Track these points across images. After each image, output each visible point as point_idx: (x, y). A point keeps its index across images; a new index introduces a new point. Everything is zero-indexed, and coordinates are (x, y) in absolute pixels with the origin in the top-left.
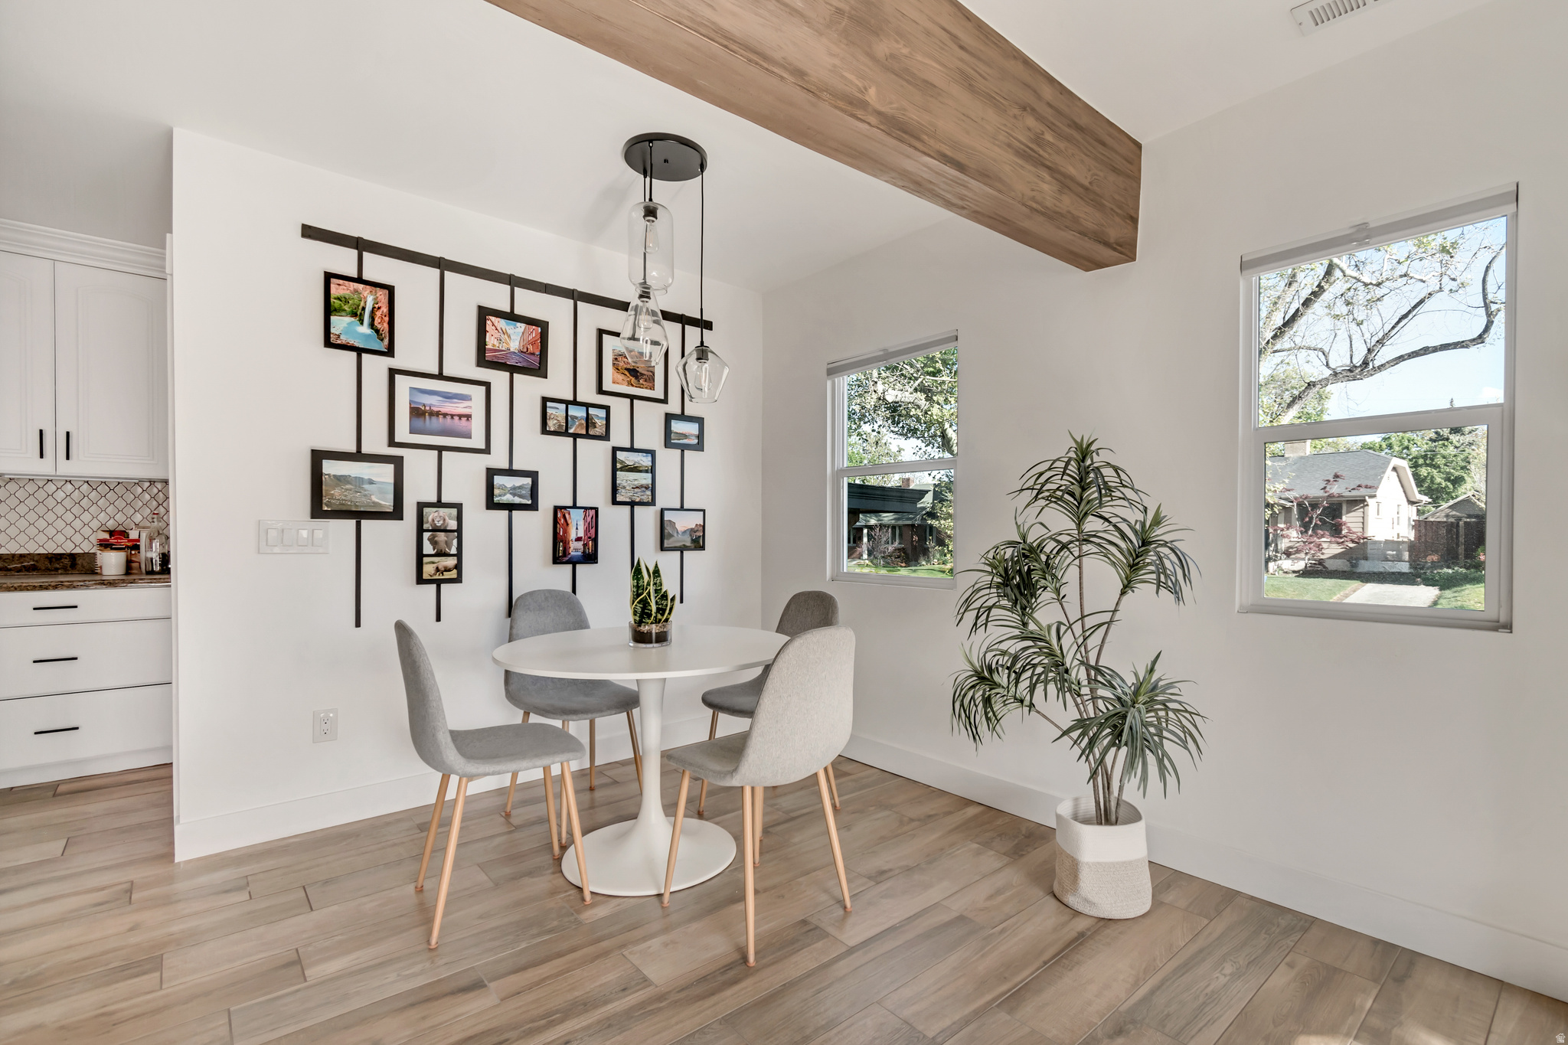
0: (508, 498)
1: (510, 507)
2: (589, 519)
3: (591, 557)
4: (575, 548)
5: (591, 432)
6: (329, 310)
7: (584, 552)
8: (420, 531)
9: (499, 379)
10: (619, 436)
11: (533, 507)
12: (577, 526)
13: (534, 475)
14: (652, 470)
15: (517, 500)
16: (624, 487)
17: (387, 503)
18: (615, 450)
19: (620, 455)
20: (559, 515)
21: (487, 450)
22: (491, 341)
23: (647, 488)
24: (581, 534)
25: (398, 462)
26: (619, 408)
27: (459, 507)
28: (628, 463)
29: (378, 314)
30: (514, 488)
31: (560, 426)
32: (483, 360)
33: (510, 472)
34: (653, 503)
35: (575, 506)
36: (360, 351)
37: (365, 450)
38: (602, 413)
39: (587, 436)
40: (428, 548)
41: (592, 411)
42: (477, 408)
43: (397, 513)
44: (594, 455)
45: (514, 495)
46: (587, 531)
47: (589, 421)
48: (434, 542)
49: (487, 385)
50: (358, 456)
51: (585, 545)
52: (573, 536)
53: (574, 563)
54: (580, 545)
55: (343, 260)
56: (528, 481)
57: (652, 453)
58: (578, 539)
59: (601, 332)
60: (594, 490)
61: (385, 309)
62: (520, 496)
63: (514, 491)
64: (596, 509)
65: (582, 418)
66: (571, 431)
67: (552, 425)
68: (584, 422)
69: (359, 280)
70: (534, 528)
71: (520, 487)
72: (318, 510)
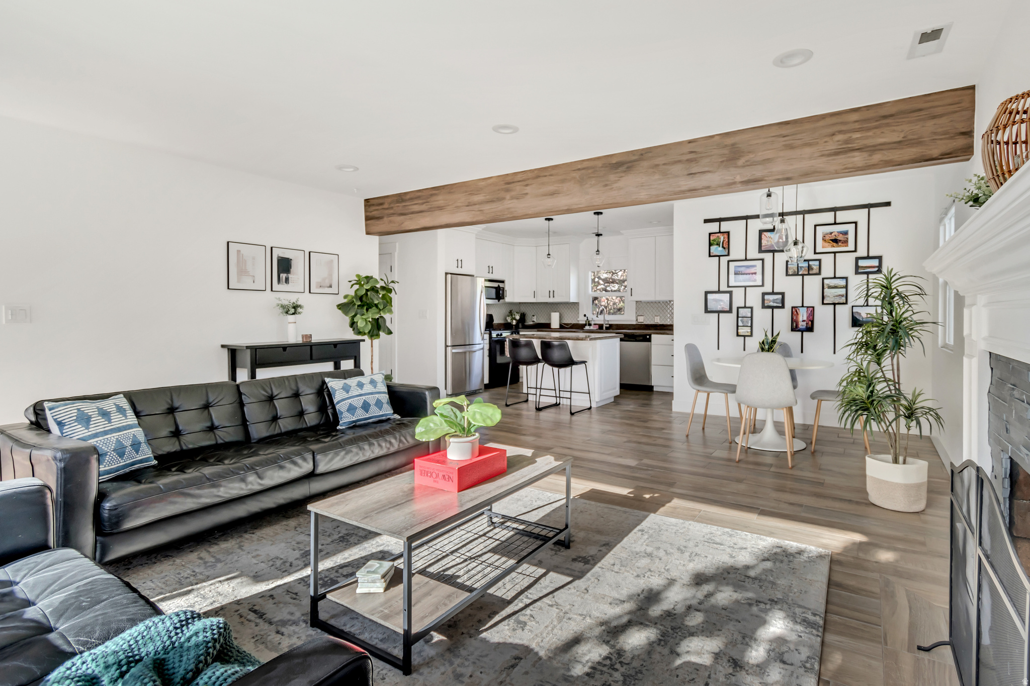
0: (772, 304)
1: (773, 308)
2: (809, 312)
3: (810, 329)
4: (802, 325)
5: (811, 272)
6: (710, 245)
7: (807, 327)
8: (738, 317)
9: (768, 257)
10: (827, 271)
11: (783, 307)
12: (803, 315)
13: (783, 294)
14: (846, 287)
15: (775, 305)
16: (829, 297)
17: (727, 308)
18: (823, 279)
19: (826, 281)
20: (794, 310)
21: (763, 285)
22: (764, 242)
23: (843, 296)
24: (805, 318)
25: (731, 293)
26: (827, 260)
27: (752, 308)
28: (831, 285)
29: (725, 242)
30: (774, 300)
31: (795, 272)
32: (761, 250)
33: (773, 293)
34: (846, 303)
35: (803, 306)
36: (719, 256)
37: (721, 290)
38: (817, 263)
39: (809, 274)
40: (740, 324)
41: (811, 263)
42: (759, 269)
43: (730, 311)
44: (813, 284)
45: (774, 302)
46: (807, 318)
47: (809, 268)
48: (742, 322)
49: (763, 260)
50: (719, 292)
51: (807, 324)
52: (800, 319)
53: (802, 331)
54: (804, 323)
55: (714, 227)
56: (780, 296)
57: (846, 278)
58: (803, 321)
60: (813, 299)
61: (727, 240)
62: (777, 303)
63: (774, 301)
64: (813, 307)
65: (806, 267)
66: (800, 273)
67: (790, 272)
68: (807, 269)
69: (720, 232)
70: (783, 317)
71: (776, 299)
72: (707, 311)
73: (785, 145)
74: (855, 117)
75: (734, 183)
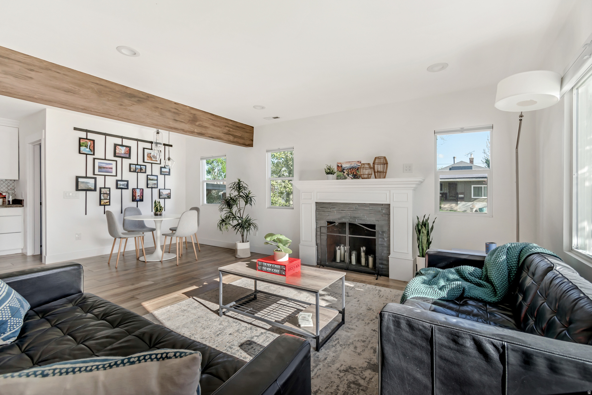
0: (122, 187)
1: (122, 189)
2: (141, 191)
3: (142, 200)
4: (138, 198)
5: (142, 171)
6: (80, 146)
7: (140, 199)
8: (100, 194)
9: (119, 160)
10: (149, 172)
11: (127, 188)
12: (138, 193)
13: (127, 181)
14: (157, 180)
15: (123, 187)
16: (150, 184)
17: (93, 188)
18: (147, 175)
19: (149, 177)
20: (134, 190)
21: (116, 176)
22: (117, 151)
23: (155, 184)
24: (139, 195)
25: (95, 179)
26: (149, 166)
27: (110, 188)
28: (151, 178)
29: (91, 146)
30: (123, 184)
31: (134, 170)
32: (115, 156)
33: (122, 181)
34: (157, 188)
35: (137, 188)
36: (87, 154)
37: (88, 176)
38: (144, 167)
39: (141, 172)
40: (102, 198)
41: (142, 166)
42: (114, 166)
43: (95, 190)
44: (142, 177)
45: (123, 186)
46: (140, 194)
47: (141, 169)
48: (103, 196)
49: (116, 161)
50: (86, 177)
51: (140, 197)
52: (137, 195)
53: (137, 201)
54: (139, 197)
55: (83, 135)
56: (126, 183)
57: (157, 176)
58: (138, 196)
59: (144, 149)
60: (142, 184)
61: (93, 145)
62: (124, 186)
63: (123, 185)
64: (143, 189)
65: (139, 168)
66: (136, 171)
67: (132, 170)
68: (140, 169)
69: (87, 139)
70: (127, 194)
71: (124, 184)
72: (77, 189)
73: (212, 124)
74: (231, 123)
75: (194, 132)
